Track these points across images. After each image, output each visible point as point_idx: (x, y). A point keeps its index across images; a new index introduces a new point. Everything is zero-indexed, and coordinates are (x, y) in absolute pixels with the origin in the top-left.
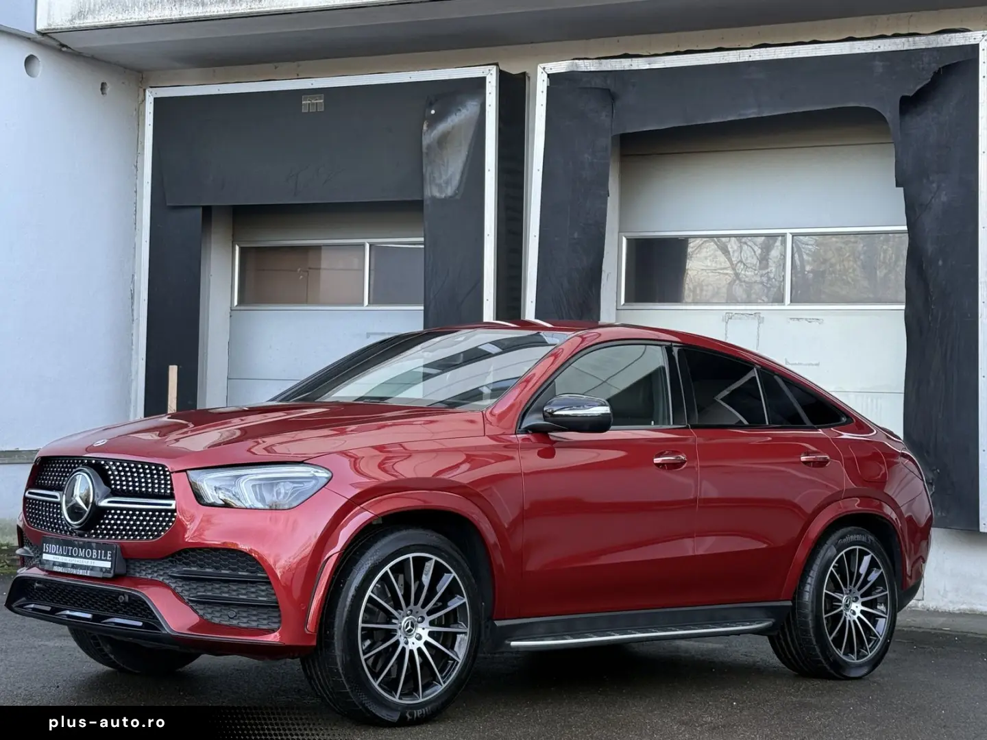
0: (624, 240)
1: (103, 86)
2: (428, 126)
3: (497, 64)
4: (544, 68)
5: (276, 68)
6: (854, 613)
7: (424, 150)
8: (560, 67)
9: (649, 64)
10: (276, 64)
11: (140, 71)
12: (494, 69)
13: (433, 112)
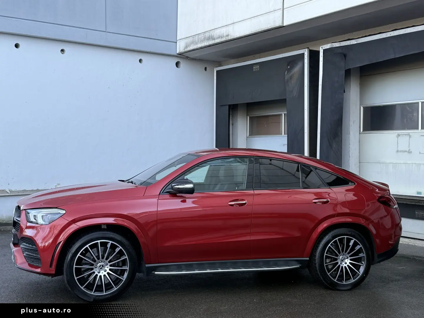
0: (362, 108)
1: (206, 69)
2: (287, 73)
3: (308, 48)
4: (322, 48)
5: (254, 56)
6: (346, 263)
7: (286, 81)
8: (328, 46)
9: (356, 42)
10: (254, 55)
11: (219, 62)
12: (307, 49)
13: (289, 67)
